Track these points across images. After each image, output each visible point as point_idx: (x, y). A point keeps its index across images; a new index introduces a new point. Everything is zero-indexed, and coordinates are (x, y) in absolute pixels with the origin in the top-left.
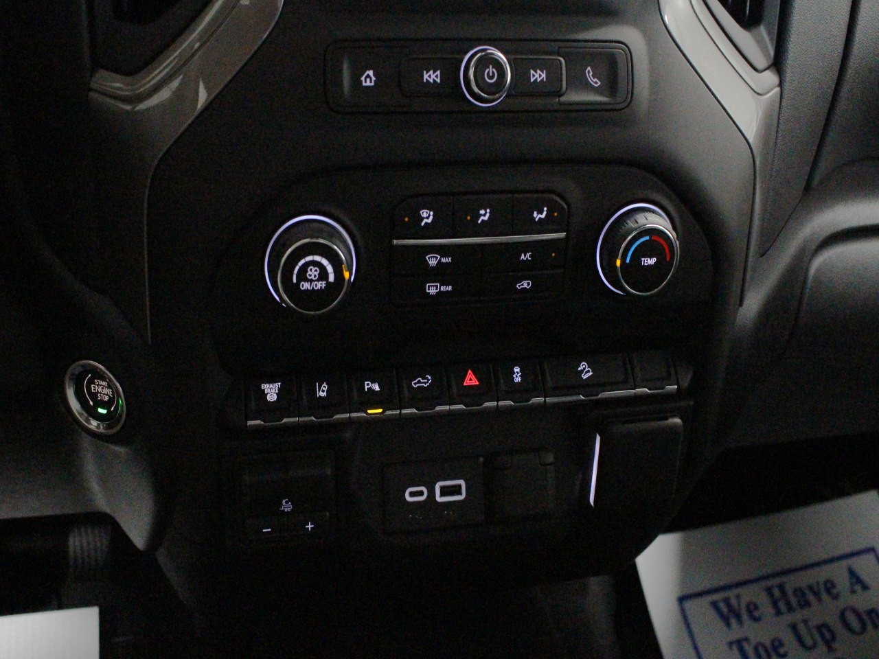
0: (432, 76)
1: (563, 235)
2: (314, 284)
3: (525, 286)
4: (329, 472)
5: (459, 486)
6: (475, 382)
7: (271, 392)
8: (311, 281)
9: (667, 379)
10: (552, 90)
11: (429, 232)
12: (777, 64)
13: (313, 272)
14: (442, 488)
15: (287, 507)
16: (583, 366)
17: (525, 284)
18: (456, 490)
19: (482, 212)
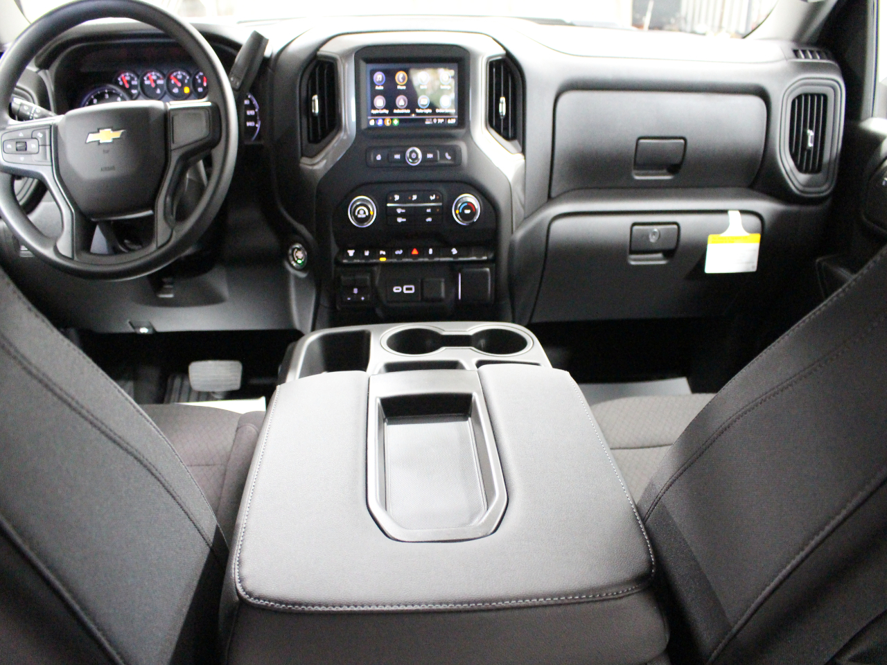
0: (397, 157)
1: (440, 204)
2: (362, 216)
3: (429, 220)
4: (368, 278)
6: (416, 253)
7: (351, 252)
9: (484, 255)
10: (434, 160)
11: (397, 202)
12: (523, 152)
13: (362, 212)
14: (406, 288)
15: (356, 291)
16: (453, 249)
18: (411, 289)
19: (414, 196)
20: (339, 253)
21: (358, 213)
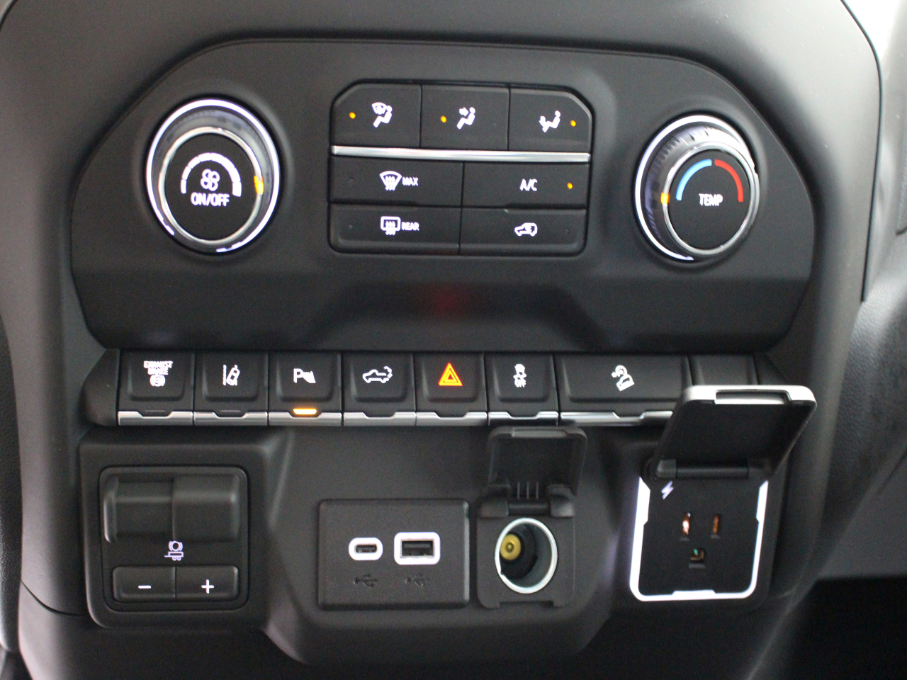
1: (584, 157)
2: (211, 196)
3: (528, 232)
4: (233, 498)
5: (431, 543)
6: (456, 382)
7: (158, 371)
8: (208, 192)
11: (386, 137)
13: (210, 179)
14: (404, 543)
15: (176, 552)
16: (620, 371)
17: (527, 229)
18: (426, 548)
19: (463, 111)
20: (98, 373)
21: (194, 184)
